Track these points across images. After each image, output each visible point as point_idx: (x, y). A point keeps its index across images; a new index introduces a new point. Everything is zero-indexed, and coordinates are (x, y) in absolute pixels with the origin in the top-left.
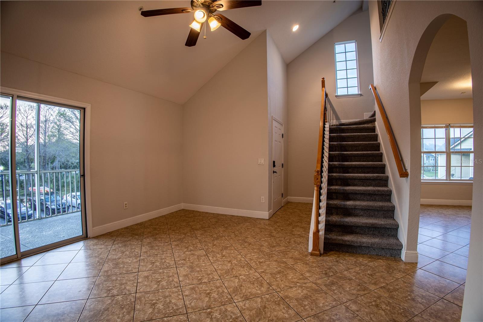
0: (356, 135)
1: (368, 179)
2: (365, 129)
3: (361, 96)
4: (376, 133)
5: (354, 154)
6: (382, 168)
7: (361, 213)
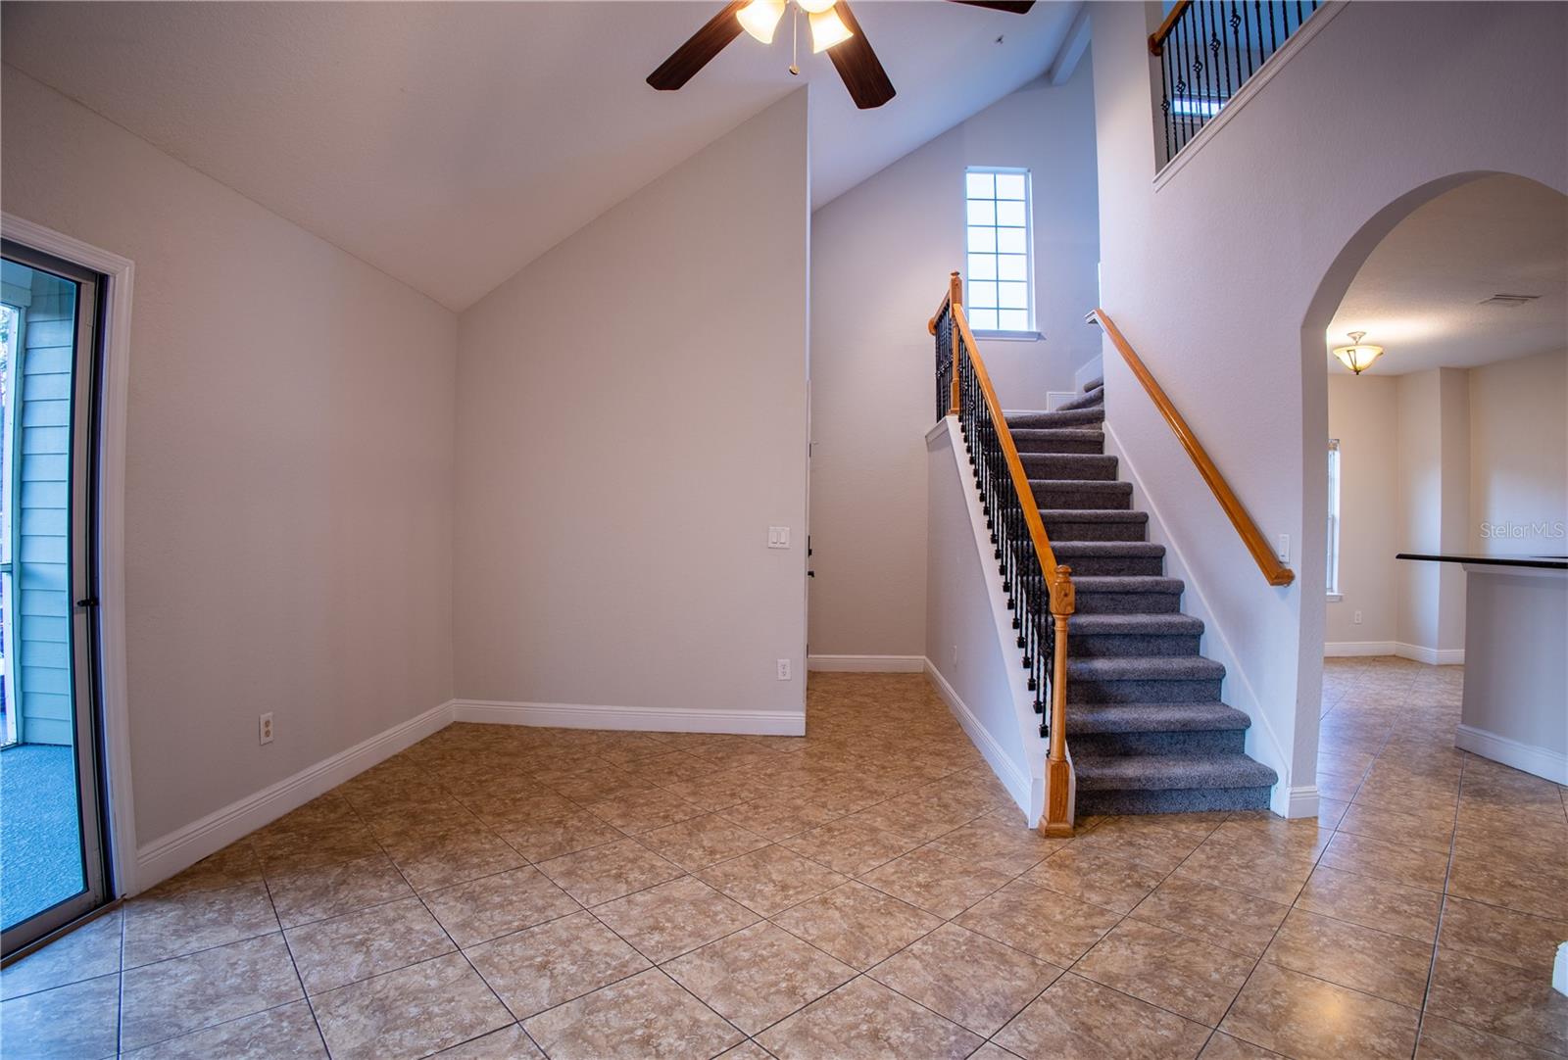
0: (1058, 459)
1: (1128, 593)
2: (1076, 441)
3: (1038, 339)
4: (1108, 452)
5: (1071, 515)
6: (1155, 558)
7: (1134, 692)
